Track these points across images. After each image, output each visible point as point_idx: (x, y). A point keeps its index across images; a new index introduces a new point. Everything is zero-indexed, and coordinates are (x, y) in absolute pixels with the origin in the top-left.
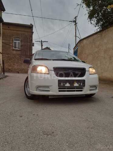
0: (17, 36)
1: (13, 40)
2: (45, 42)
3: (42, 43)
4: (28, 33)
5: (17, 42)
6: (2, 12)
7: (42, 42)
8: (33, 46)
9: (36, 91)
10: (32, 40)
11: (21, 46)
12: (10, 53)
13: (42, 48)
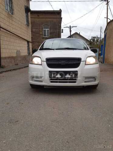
0: (46, 24)
1: (42, 29)
2: (74, 27)
3: (70, 29)
4: (57, 19)
5: (46, 29)
6: (30, 1)
7: (70, 27)
8: (62, 32)
9: (32, 81)
10: (60, 27)
11: (51, 33)
12: (40, 41)
13: (70, 34)
